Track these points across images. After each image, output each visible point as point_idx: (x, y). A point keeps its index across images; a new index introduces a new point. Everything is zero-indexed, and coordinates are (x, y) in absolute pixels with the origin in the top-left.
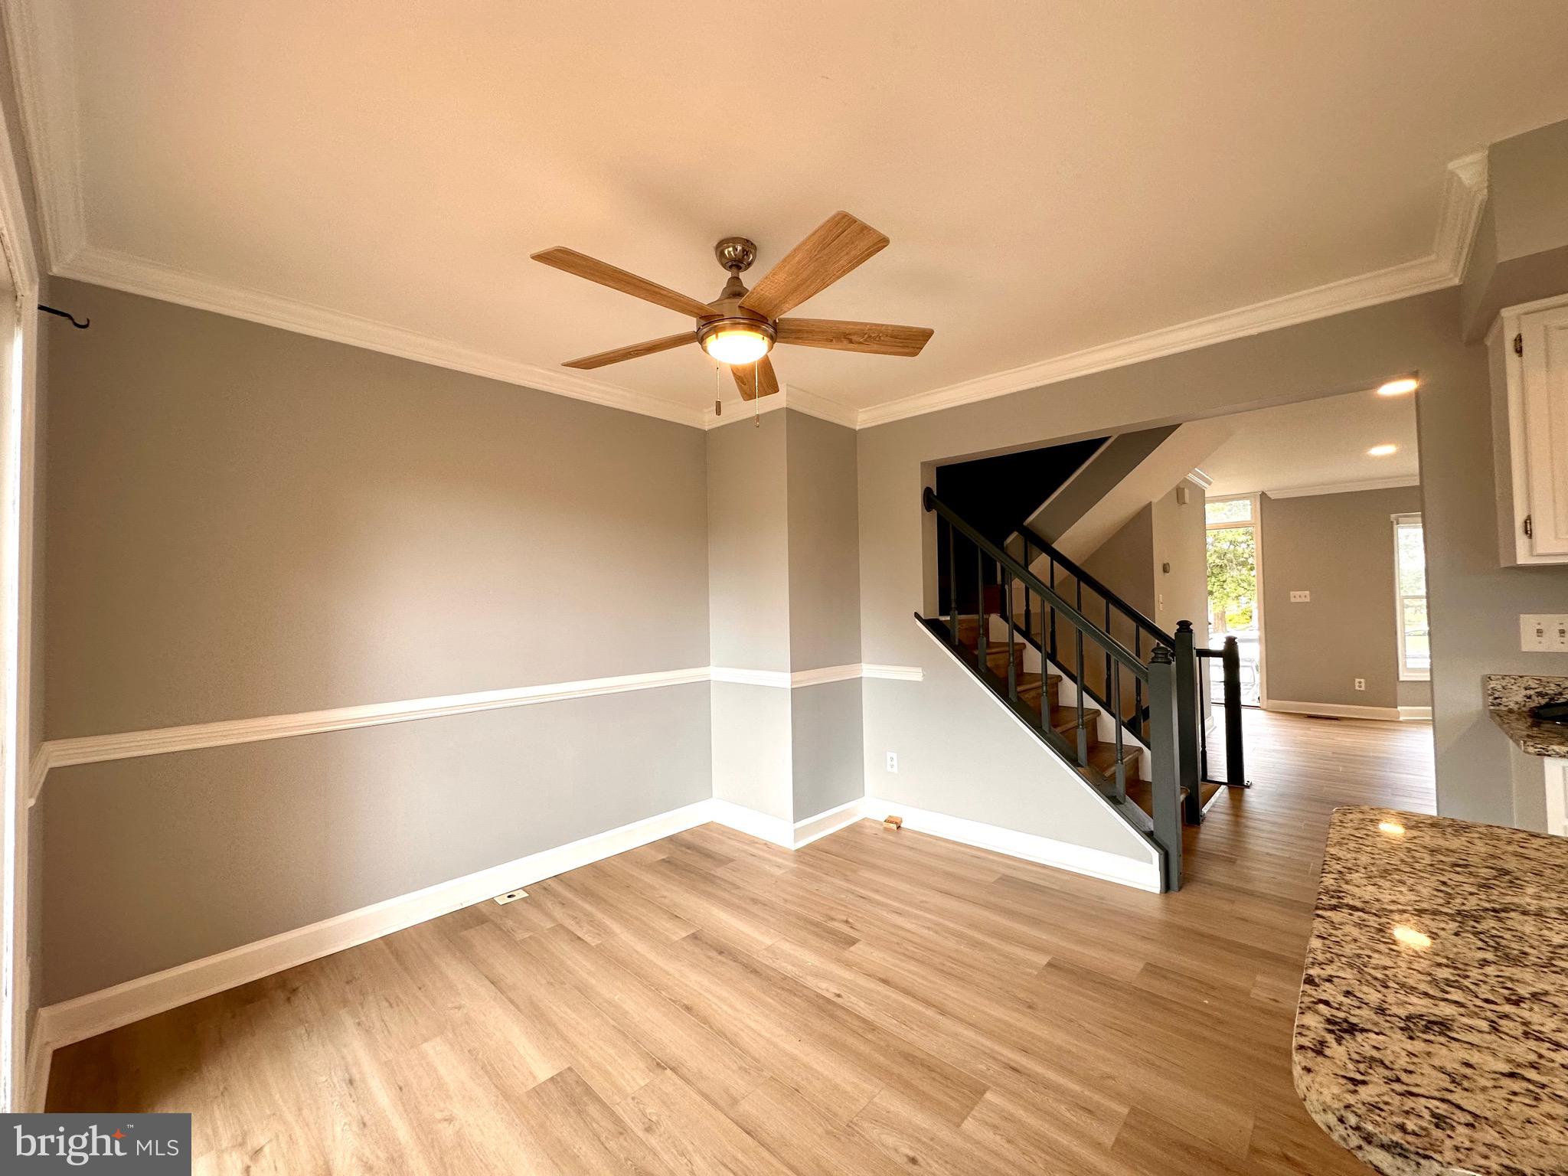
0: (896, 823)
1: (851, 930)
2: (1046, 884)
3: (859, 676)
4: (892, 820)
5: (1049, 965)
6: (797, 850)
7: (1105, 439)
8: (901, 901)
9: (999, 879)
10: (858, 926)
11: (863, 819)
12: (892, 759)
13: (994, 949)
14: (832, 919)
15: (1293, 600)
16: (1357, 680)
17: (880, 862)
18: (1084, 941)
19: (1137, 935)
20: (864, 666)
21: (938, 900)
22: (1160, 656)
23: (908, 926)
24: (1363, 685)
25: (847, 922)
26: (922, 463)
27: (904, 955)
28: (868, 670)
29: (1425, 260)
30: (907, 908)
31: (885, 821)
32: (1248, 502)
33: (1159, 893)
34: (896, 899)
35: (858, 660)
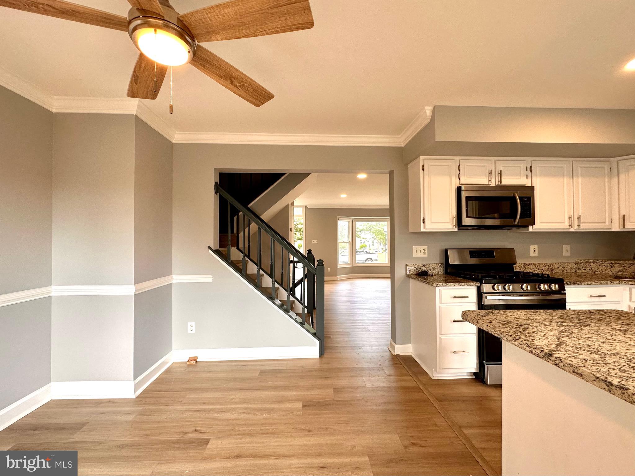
0: (195, 360)
1: (201, 435)
2: (280, 368)
3: (170, 283)
4: (192, 359)
5: (304, 406)
6: (137, 397)
7: (284, 174)
8: (221, 404)
9: (260, 373)
10: (204, 430)
11: (172, 364)
12: (191, 326)
13: (280, 410)
14: (186, 433)
15: (313, 243)
16: (328, 268)
17: (198, 386)
18: (309, 388)
19: (323, 378)
20: (174, 276)
21: (239, 395)
22: (320, 263)
23: (234, 416)
24: (330, 270)
25: (196, 430)
26: (214, 169)
27: (239, 434)
28: (176, 279)
29: (398, 136)
30: (226, 406)
31: (188, 361)
32: (301, 208)
33: (319, 357)
34: (217, 403)
35: (170, 273)
